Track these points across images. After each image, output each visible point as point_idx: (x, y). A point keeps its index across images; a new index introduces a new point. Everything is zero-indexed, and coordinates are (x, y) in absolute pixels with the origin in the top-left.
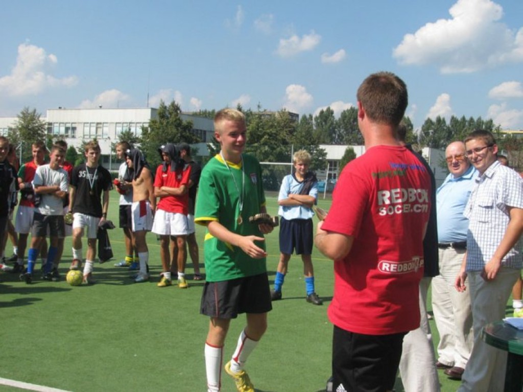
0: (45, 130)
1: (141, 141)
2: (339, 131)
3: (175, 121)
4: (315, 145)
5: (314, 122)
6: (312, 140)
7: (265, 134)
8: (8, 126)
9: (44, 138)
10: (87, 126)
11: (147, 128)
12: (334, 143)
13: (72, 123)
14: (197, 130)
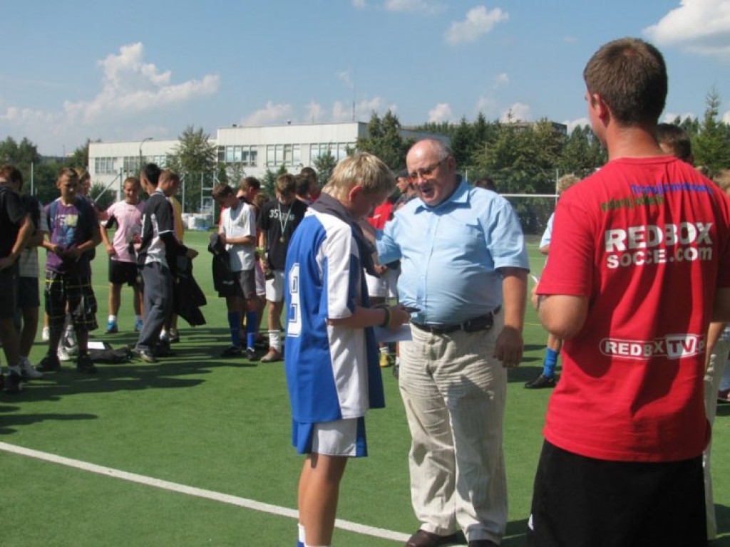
0: (215, 156)
3: (393, 139)
4: (589, 168)
5: (590, 136)
6: (586, 161)
7: (519, 154)
8: (166, 153)
9: (214, 167)
10: (272, 150)
11: (353, 150)
13: (251, 146)
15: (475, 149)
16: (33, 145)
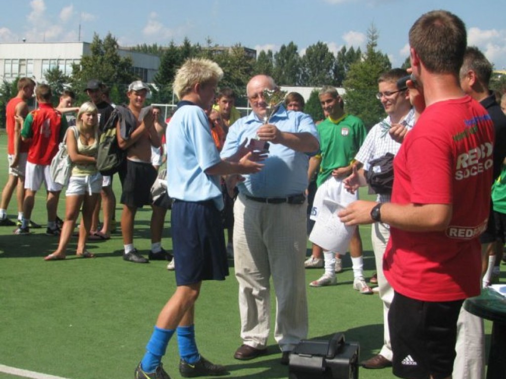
1: (71, 81)
2: (304, 70)
3: (112, 57)
5: (274, 59)
10: (9, 63)
11: (79, 65)
12: (297, 84)
14: (137, 68)
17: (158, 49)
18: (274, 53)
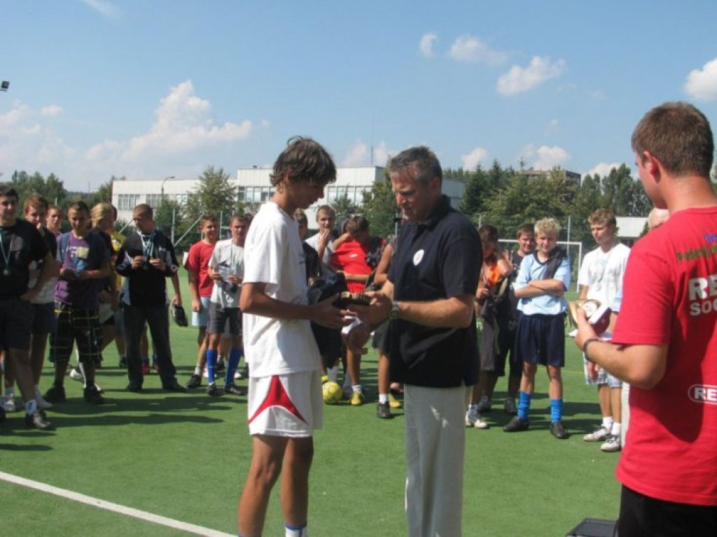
0: (234, 195)
1: (362, 211)
2: (638, 197)
5: (602, 185)
7: (532, 201)
8: (187, 192)
9: (233, 206)
11: (370, 193)
12: (630, 214)
15: (490, 195)
16: (60, 181)
17: (464, 174)
18: (602, 178)
